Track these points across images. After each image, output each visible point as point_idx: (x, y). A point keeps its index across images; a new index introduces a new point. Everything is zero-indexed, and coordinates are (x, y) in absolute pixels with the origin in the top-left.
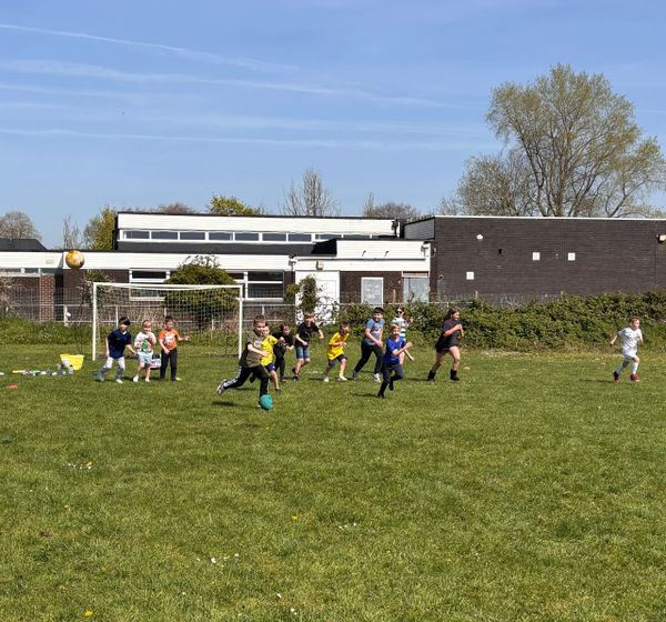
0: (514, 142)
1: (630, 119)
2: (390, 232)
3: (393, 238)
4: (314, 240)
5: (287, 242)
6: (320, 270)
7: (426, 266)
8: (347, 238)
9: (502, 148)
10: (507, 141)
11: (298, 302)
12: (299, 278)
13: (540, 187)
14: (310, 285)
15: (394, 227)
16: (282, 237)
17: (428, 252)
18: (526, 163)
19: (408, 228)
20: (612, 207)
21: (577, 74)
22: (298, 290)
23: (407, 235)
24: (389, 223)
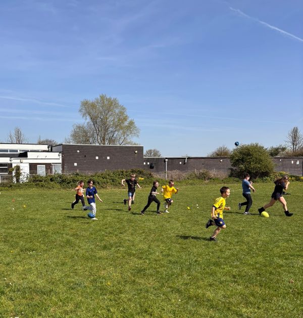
0: (88, 119)
1: (125, 113)
2: (47, 149)
3: (48, 151)
4: (19, 152)
5: (9, 153)
6: (22, 163)
7: (60, 161)
8: (31, 151)
9: (85, 121)
10: (86, 119)
11: (14, 174)
12: (14, 165)
13: (98, 135)
14: (18, 168)
15: (48, 147)
16: (7, 151)
17: (61, 156)
18: (93, 127)
19: (53, 148)
20: (121, 142)
21: (108, 98)
22: (13, 170)
23: (53, 151)
24: (47, 146)
